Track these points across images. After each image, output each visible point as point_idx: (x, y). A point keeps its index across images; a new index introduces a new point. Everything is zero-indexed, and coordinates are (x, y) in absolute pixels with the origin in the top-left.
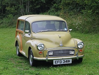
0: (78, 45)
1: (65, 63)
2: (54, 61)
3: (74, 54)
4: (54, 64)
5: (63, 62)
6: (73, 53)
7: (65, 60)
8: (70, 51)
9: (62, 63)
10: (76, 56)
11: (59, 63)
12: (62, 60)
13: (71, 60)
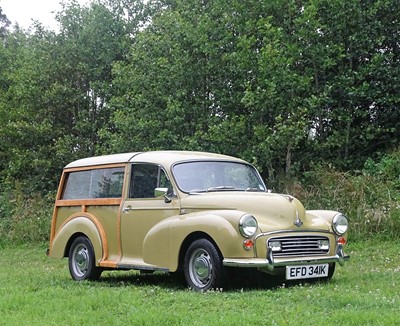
0: (334, 225)
1: (315, 275)
2: (288, 268)
3: (327, 251)
4: (289, 277)
5: (308, 271)
6: (326, 247)
7: (315, 267)
8: (319, 242)
9: (307, 276)
10: (337, 256)
11: (299, 276)
12: (308, 267)
13: (327, 266)
